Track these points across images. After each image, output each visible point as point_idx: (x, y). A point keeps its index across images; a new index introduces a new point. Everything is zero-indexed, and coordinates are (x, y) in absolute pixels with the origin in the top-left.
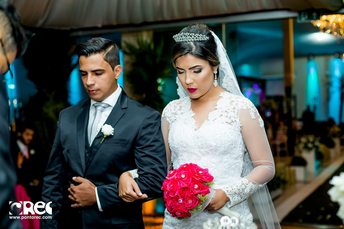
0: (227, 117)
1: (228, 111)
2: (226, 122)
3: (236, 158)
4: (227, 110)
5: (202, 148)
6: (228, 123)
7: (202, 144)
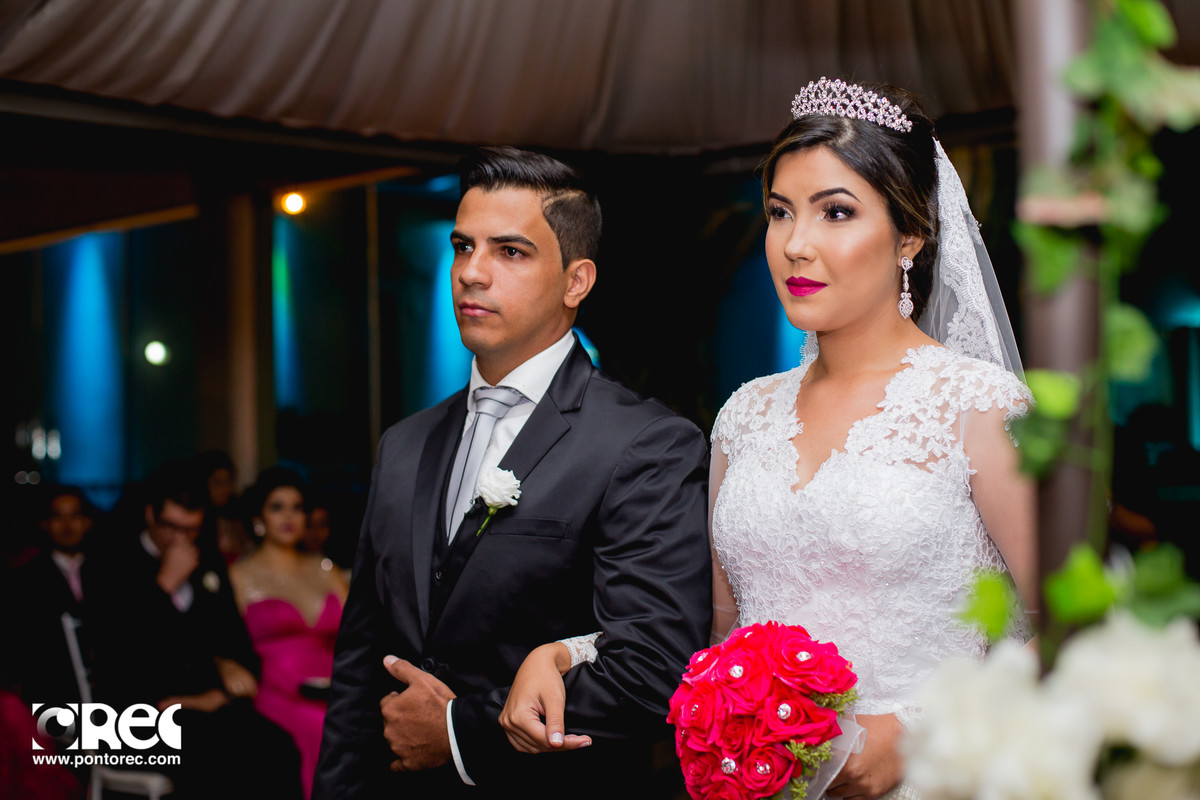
0: (912, 439)
1: (921, 417)
2: (908, 461)
3: (948, 596)
4: (917, 415)
5: (813, 556)
6: (914, 462)
7: (814, 544)
